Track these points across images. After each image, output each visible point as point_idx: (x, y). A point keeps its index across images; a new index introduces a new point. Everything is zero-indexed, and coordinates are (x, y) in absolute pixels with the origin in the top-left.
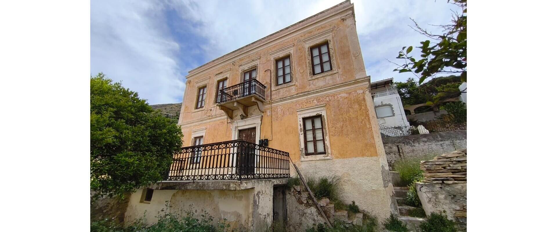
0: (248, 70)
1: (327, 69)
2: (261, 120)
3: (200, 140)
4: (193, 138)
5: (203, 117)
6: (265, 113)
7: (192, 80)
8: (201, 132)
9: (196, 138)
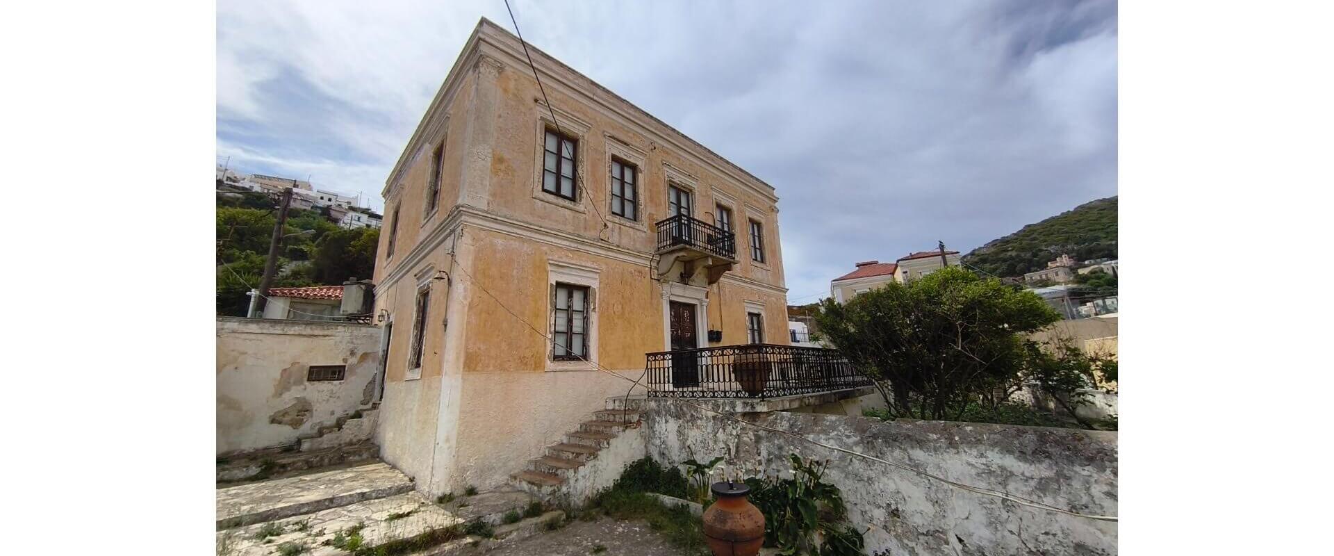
0: (677, 186)
1: (759, 259)
2: (707, 298)
3: (570, 296)
4: (555, 284)
5: (582, 233)
6: (710, 287)
7: (509, 71)
8: (582, 273)
9: (559, 285)
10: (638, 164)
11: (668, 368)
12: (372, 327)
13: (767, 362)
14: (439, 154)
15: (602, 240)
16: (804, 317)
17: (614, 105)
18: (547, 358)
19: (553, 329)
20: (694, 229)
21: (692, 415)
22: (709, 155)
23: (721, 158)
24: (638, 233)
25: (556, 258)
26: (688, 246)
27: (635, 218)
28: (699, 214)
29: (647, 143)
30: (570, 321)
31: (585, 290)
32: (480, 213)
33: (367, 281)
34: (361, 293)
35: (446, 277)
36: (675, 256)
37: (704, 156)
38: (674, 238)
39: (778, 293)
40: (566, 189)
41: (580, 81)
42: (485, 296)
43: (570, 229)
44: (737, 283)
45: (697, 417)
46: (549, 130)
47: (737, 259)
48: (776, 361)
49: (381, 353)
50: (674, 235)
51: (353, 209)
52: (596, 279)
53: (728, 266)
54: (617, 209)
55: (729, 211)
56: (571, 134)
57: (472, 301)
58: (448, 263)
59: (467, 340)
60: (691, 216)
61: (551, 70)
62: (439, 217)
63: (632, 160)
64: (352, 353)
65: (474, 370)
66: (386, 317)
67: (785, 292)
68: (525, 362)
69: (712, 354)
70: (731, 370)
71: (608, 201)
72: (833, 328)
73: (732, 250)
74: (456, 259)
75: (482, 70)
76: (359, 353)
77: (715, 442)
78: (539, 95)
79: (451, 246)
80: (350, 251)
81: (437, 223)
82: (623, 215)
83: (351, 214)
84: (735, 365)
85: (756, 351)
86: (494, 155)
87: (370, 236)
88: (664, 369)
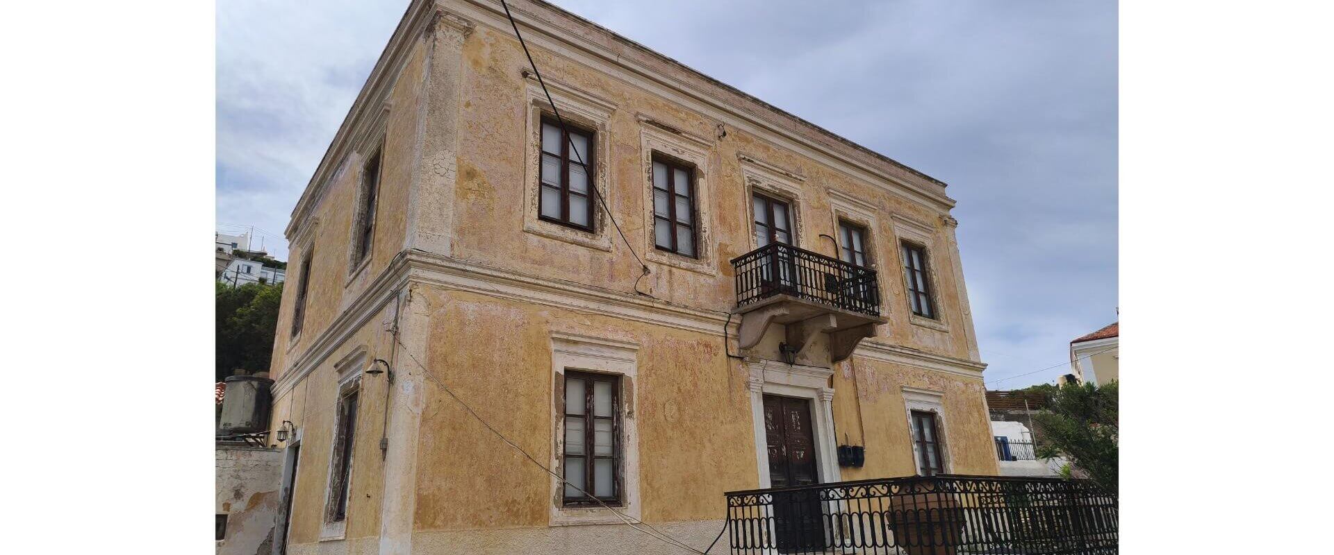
0: (767, 195)
1: (925, 310)
2: (831, 385)
3: (589, 392)
4: (563, 373)
5: (606, 283)
6: (836, 366)
7: (480, 32)
8: (607, 353)
9: (571, 374)
10: (696, 163)
11: (768, 520)
12: (267, 450)
13: (955, 509)
14: (372, 170)
15: (640, 293)
16: (1021, 412)
17: (655, 71)
18: (552, 502)
19: (561, 451)
20: (800, 267)
22: (821, 137)
23: (843, 140)
24: (702, 279)
25: (563, 329)
26: (790, 298)
27: (695, 254)
28: (808, 240)
29: (710, 127)
30: (589, 436)
31: (614, 381)
32: (438, 262)
33: (261, 374)
34: (253, 394)
35: (384, 369)
36: (767, 315)
37: (812, 139)
38: (765, 284)
39: (968, 372)
40: (578, 212)
41: (595, 37)
42: (447, 399)
43: (585, 278)
44: (885, 356)
46: (549, 119)
47: (883, 313)
48: (971, 505)
49: (281, 493)
50: (765, 278)
51: (240, 254)
52: (632, 361)
53: (867, 329)
54: (663, 240)
55: (862, 230)
56: (582, 123)
57: (427, 407)
58: (388, 347)
59: (421, 472)
60: (794, 244)
61: (549, 24)
62: (375, 268)
63: (686, 157)
64: (238, 495)
65: (432, 525)
66: (290, 433)
67: (981, 370)
68: (515, 509)
69: (847, 494)
70: (887, 523)
71: (649, 228)
72: (1079, 441)
73: (873, 297)
74: (402, 341)
75: (439, 34)
76: (248, 495)
78: (528, 66)
79: (393, 318)
80: (235, 323)
81: (371, 280)
82: (673, 250)
83: (238, 262)
84: (892, 514)
85: (931, 488)
86: (460, 167)
87: (265, 298)
88: (760, 521)
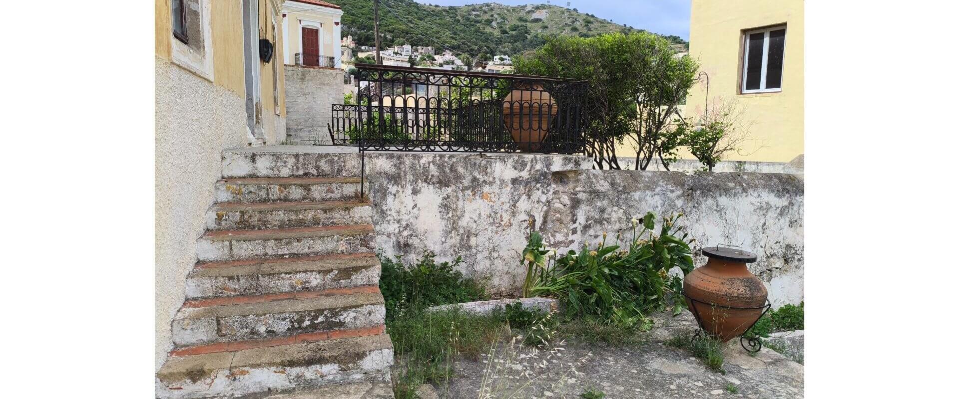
21: (475, 179)
45: (484, 181)
77: (514, 214)
